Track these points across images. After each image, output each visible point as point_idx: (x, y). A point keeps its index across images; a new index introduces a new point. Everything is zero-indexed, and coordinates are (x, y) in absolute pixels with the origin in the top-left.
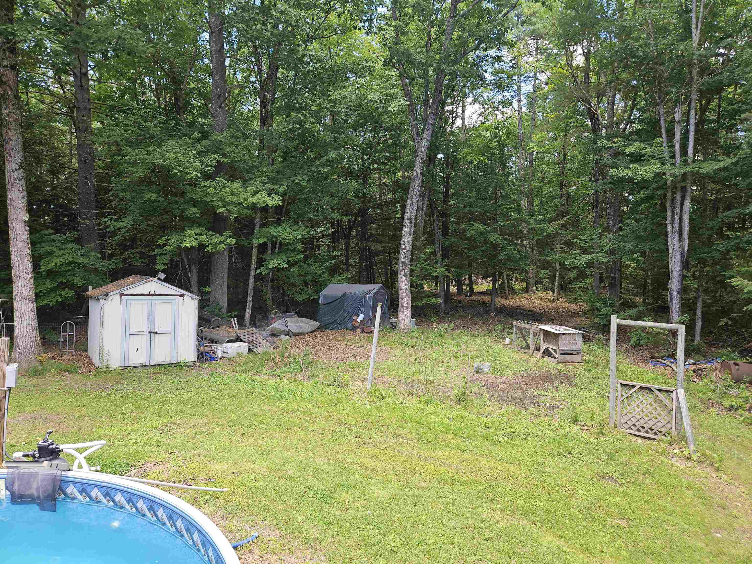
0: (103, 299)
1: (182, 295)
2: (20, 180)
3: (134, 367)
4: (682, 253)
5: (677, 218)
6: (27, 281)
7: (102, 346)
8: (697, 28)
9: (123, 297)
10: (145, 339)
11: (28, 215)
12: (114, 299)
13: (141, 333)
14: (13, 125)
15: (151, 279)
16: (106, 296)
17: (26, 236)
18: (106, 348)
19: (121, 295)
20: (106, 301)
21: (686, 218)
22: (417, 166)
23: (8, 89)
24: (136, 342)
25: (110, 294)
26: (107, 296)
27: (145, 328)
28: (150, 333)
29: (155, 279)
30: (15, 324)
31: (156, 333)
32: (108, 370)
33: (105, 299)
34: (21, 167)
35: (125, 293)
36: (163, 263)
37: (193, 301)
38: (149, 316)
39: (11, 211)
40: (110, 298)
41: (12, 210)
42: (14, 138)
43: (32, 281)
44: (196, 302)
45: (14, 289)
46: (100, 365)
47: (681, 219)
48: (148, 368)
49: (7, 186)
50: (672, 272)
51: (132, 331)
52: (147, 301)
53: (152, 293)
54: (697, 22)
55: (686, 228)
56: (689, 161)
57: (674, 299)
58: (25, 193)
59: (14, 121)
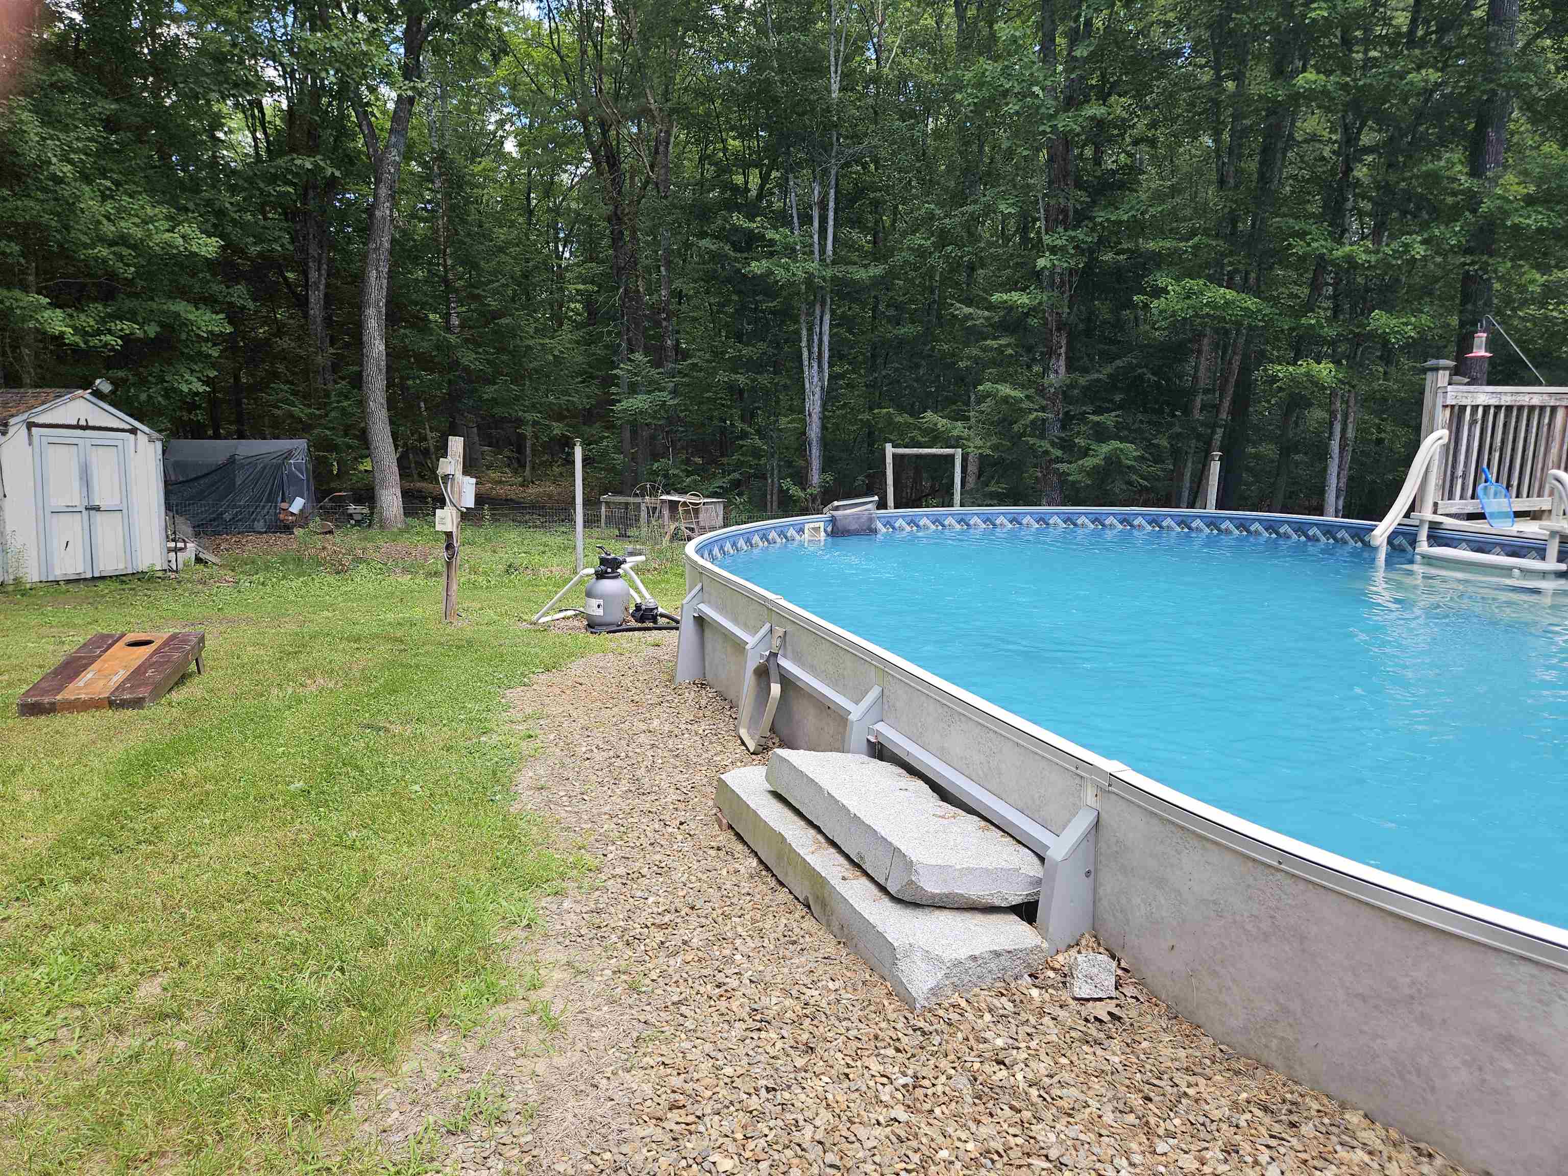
1: (133, 431)
3: (68, 582)
4: (822, 388)
5: (816, 338)
8: (836, 72)
9: (34, 429)
10: (80, 522)
12: (18, 433)
13: (71, 511)
15: (80, 392)
19: (30, 425)
20: (4, 438)
21: (826, 339)
22: (382, 200)
24: (61, 528)
25: (10, 423)
26: (6, 425)
27: (78, 500)
28: (87, 509)
29: (87, 394)
31: (97, 509)
32: (21, 588)
35: (36, 420)
37: (152, 445)
38: (80, 472)
40: (10, 431)
44: (159, 445)
47: (821, 341)
48: (91, 583)
50: (810, 415)
51: (55, 504)
52: (75, 441)
53: (83, 423)
54: (837, 65)
55: (826, 355)
56: (828, 261)
57: (814, 451)
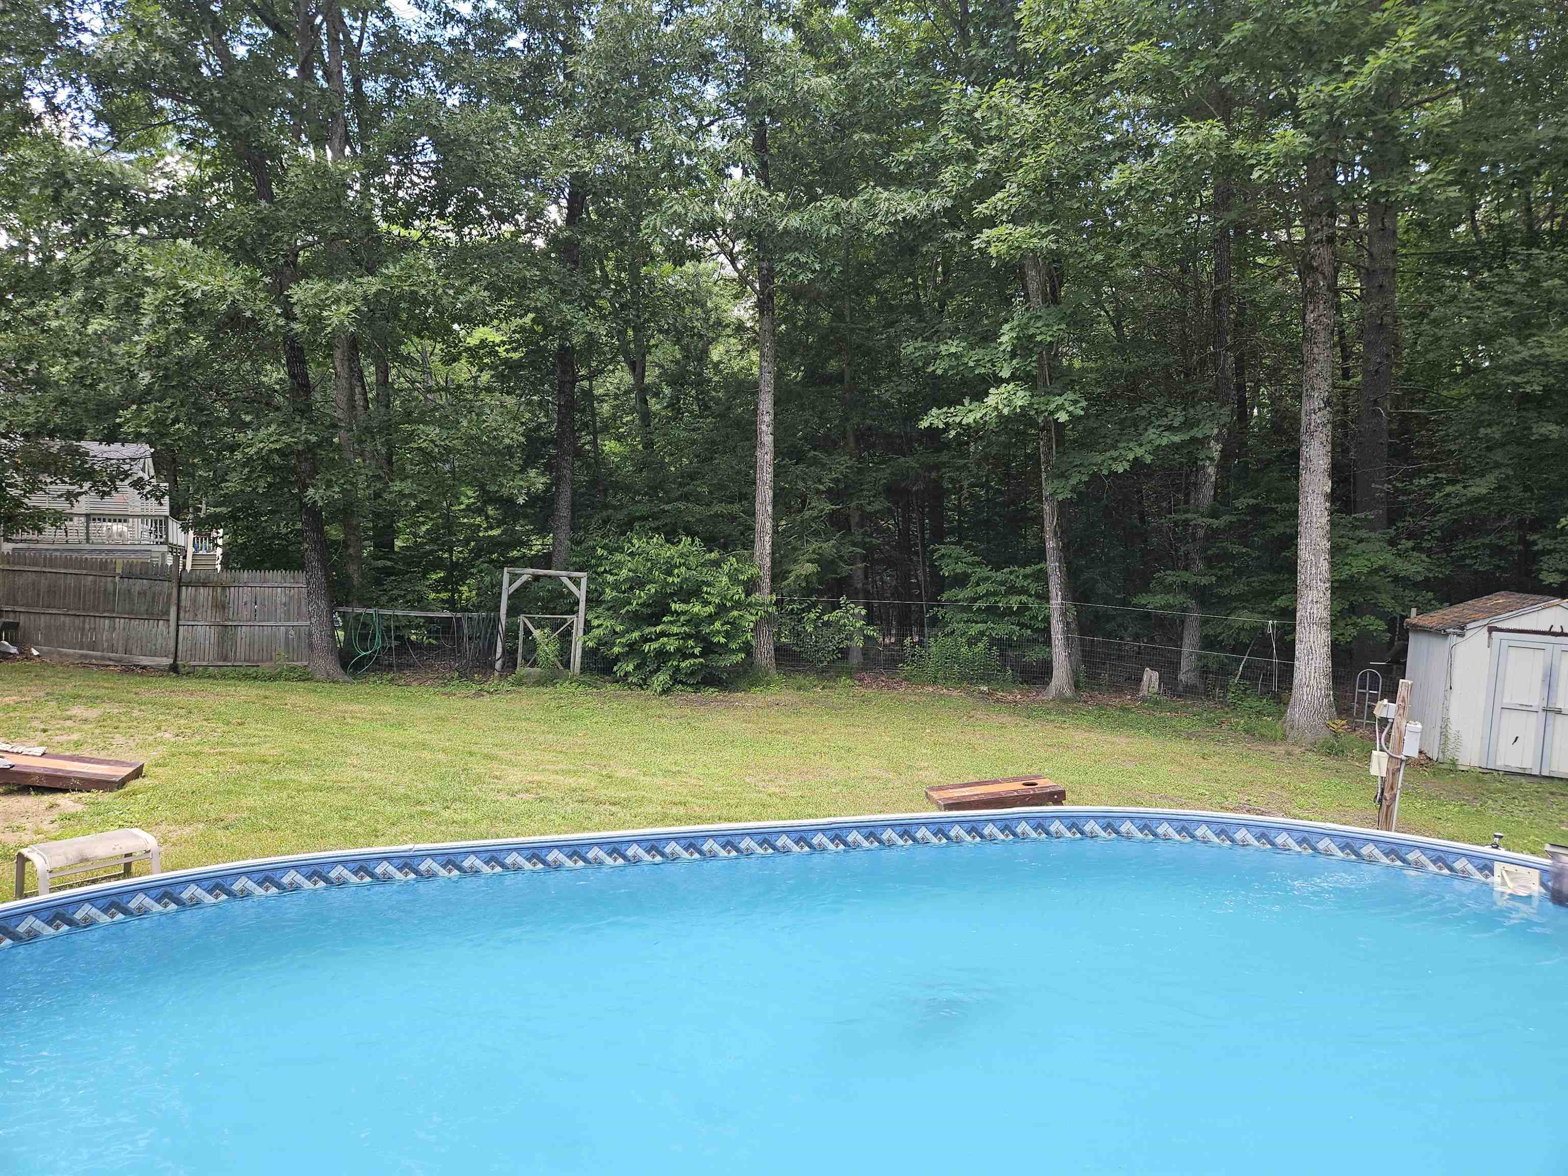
0: (1454, 633)
2: (1325, 425)
3: (1507, 773)
6: (1321, 595)
7: (1446, 721)
9: (1494, 634)
10: (1534, 722)
11: (1330, 484)
12: (1476, 637)
13: (1525, 709)
14: (1322, 336)
15: (1557, 601)
16: (1461, 630)
17: (1325, 520)
18: (1453, 729)
19: (1491, 630)
20: (1460, 639)
23: (1320, 277)
24: (1512, 724)
25: (1469, 626)
26: (1463, 628)
27: (1536, 700)
28: (1545, 710)
30: (1296, 663)
31: (1559, 712)
32: (1453, 767)
33: (1459, 635)
34: (1328, 403)
35: (1499, 625)
36: (1557, 570)
38: (1545, 675)
39: (1305, 477)
40: (1468, 634)
41: (1307, 476)
42: (1321, 358)
43: (1328, 594)
45: (1299, 607)
46: (1441, 756)
48: (1536, 779)
49: (1303, 438)
51: (1507, 701)
52: (1543, 646)
53: (1557, 629)
58: (1329, 448)
59: (1324, 329)
